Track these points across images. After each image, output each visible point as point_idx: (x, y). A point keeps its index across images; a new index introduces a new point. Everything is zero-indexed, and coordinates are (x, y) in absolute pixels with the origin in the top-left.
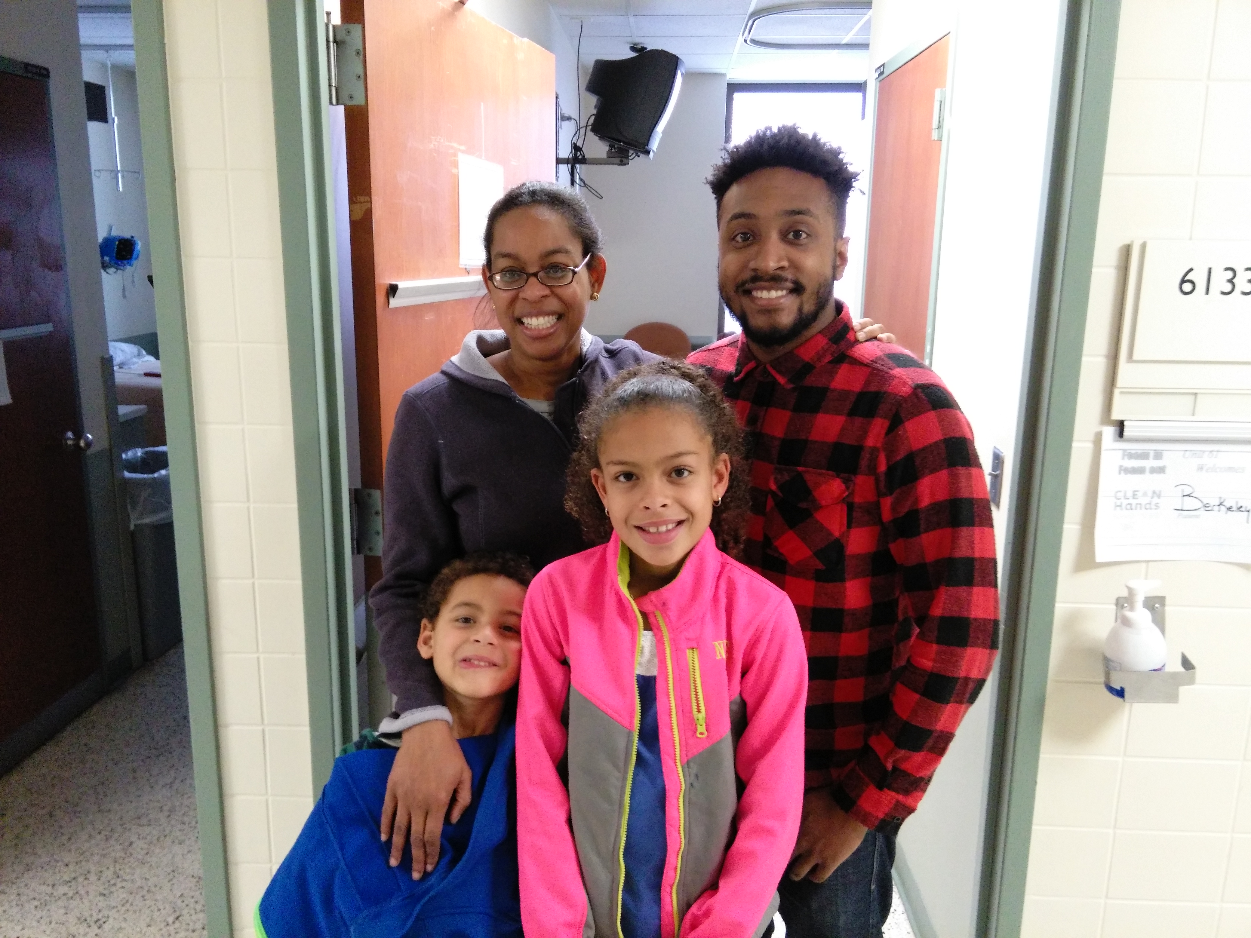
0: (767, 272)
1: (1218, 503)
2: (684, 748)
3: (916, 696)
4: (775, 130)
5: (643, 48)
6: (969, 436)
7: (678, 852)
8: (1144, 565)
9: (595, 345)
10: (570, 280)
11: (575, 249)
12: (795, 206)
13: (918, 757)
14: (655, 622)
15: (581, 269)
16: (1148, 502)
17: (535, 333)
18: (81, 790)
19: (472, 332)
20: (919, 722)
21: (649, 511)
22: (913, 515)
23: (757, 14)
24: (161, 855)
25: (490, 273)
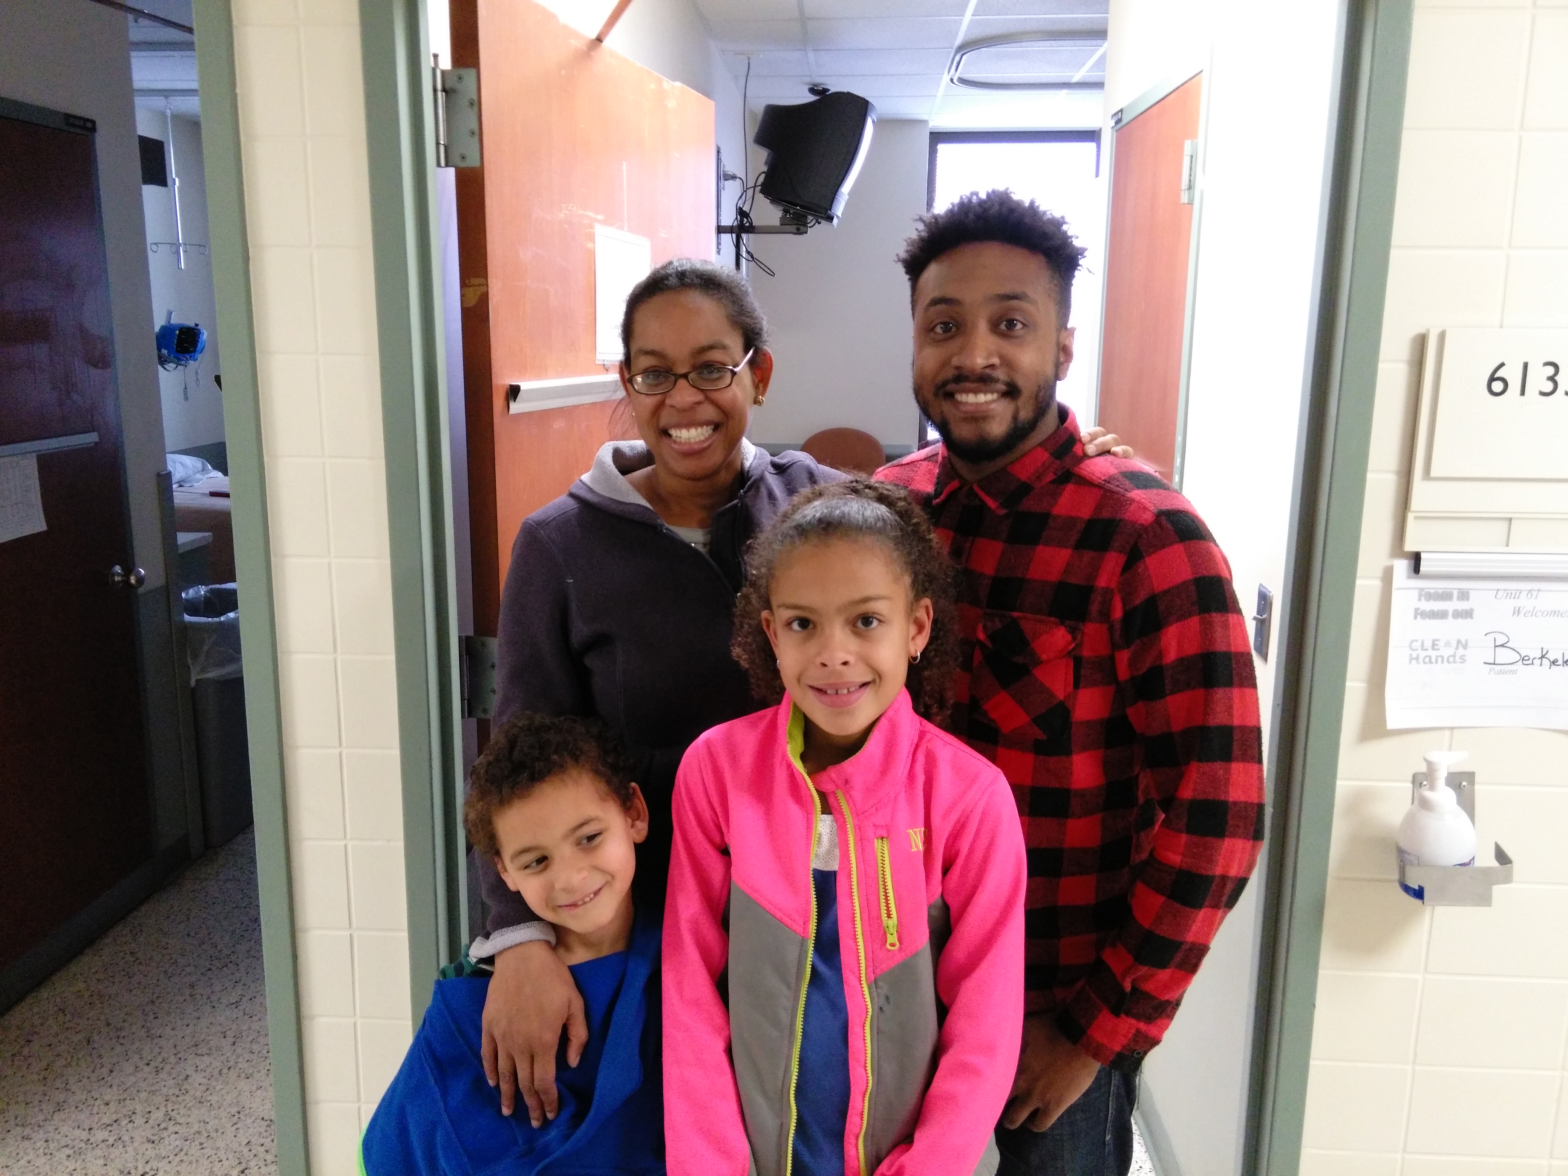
0: (973, 371)
1: (1540, 656)
2: (870, 963)
3: (1164, 899)
4: (983, 196)
5: (825, 90)
6: (1225, 574)
7: (864, 1094)
8: (1447, 733)
9: (759, 459)
10: (728, 382)
11: (735, 342)
12: (1007, 289)
13: (1164, 975)
14: (835, 804)
15: (742, 367)
16: (1452, 653)
17: (686, 447)
18: (126, 1010)
19: (607, 444)
20: (1165, 930)
21: (825, 668)
22: (1157, 671)
23: (965, 47)
24: (223, 1092)
25: (629, 373)
